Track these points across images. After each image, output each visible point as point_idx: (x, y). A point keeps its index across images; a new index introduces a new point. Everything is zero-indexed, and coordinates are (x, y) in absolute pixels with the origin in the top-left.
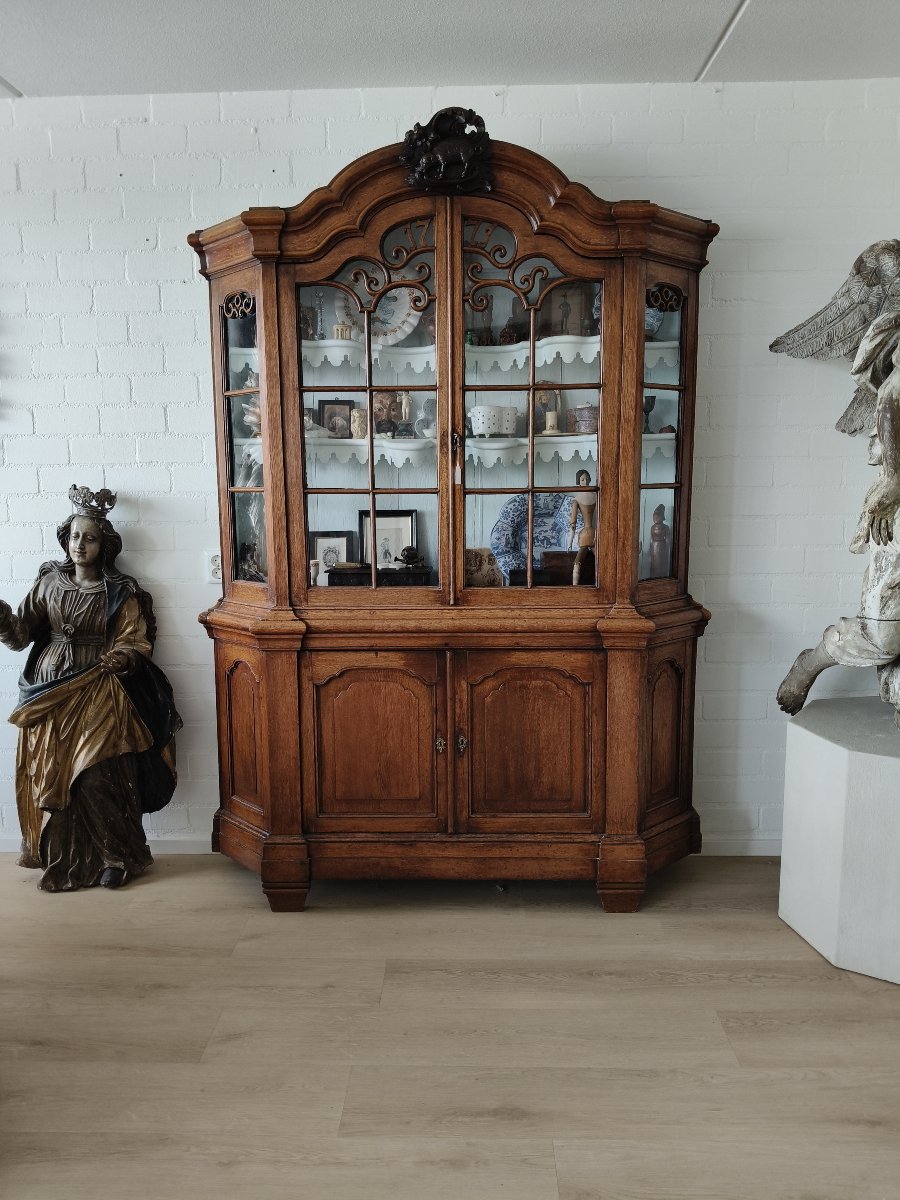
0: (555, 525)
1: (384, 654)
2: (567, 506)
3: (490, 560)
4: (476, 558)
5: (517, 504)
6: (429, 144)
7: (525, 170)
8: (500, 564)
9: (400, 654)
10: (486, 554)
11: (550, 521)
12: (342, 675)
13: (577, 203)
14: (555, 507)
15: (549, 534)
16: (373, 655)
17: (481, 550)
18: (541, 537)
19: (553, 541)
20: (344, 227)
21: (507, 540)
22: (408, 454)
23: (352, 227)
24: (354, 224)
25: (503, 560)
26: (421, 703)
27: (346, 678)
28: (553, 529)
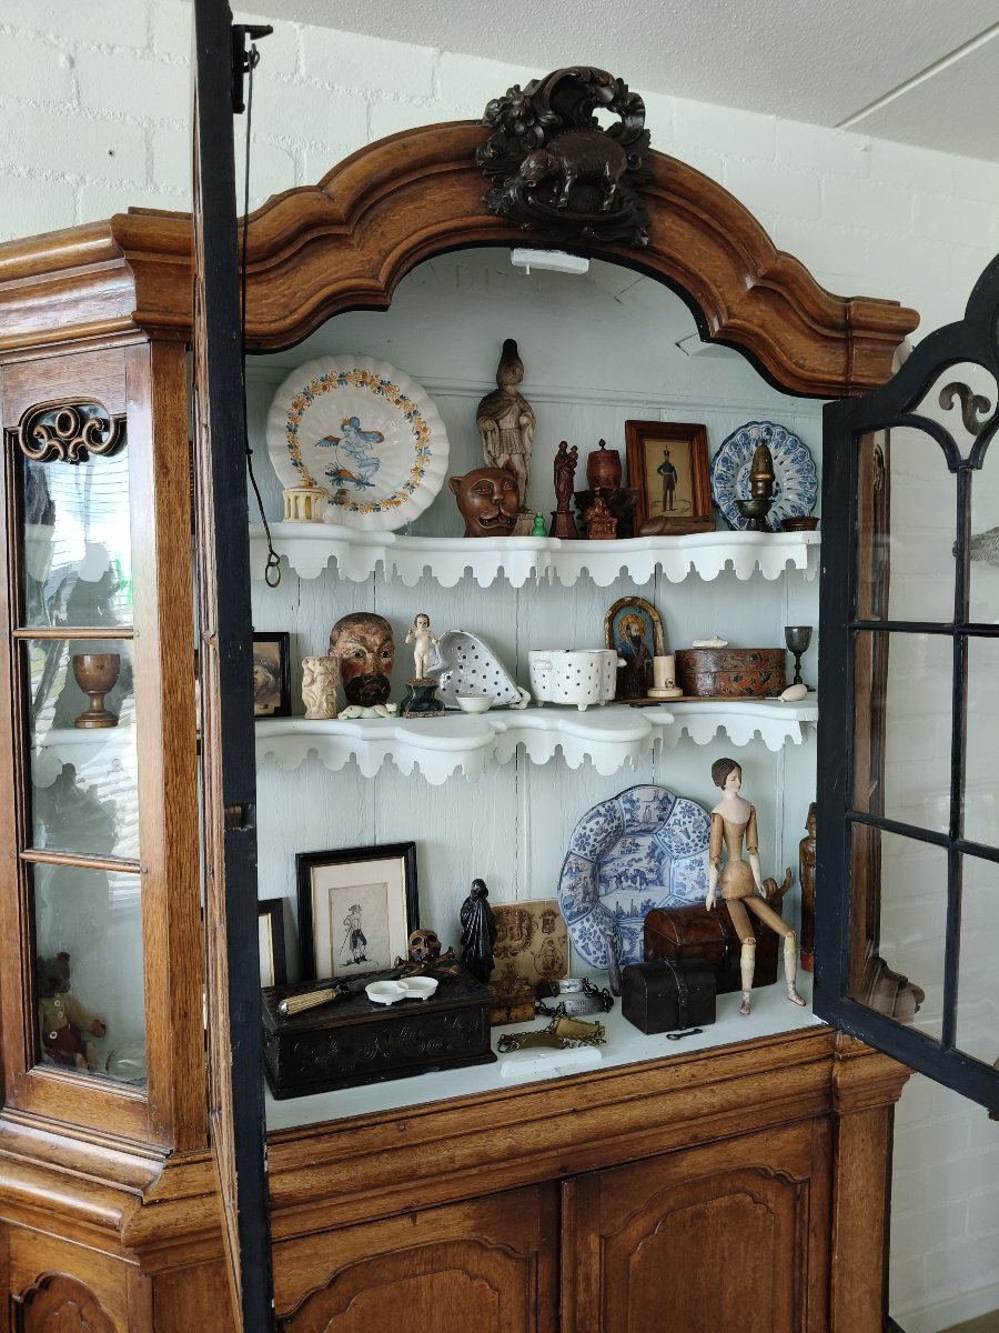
0: (654, 848)
1: (431, 1215)
2: (679, 816)
3: (546, 922)
4: (522, 920)
5: (601, 820)
6: (540, 131)
7: (705, 216)
8: (576, 936)
9: (466, 1208)
10: (538, 913)
11: (645, 842)
12: (333, 1283)
13: (790, 291)
14: (661, 819)
15: (644, 865)
16: (405, 1222)
17: (529, 904)
18: (631, 872)
19: (651, 876)
20: (353, 282)
21: (585, 887)
22: (459, 760)
23: (371, 283)
24: (376, 277)
25: (578, 926)
26: (504, 1298)
27: (342, 1287)
28: (651, 855)
